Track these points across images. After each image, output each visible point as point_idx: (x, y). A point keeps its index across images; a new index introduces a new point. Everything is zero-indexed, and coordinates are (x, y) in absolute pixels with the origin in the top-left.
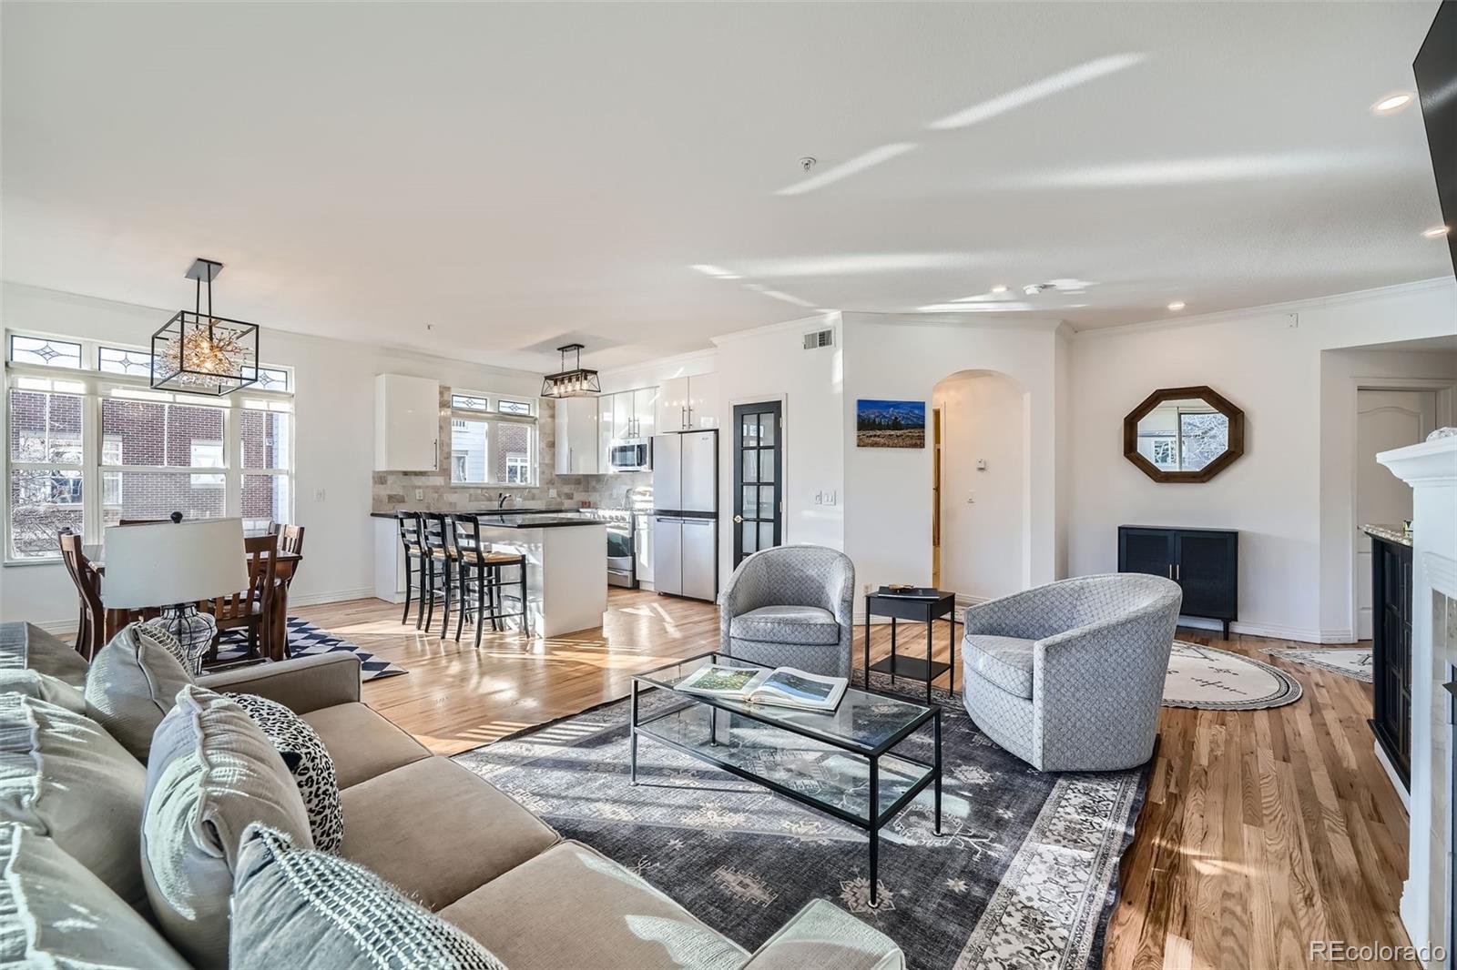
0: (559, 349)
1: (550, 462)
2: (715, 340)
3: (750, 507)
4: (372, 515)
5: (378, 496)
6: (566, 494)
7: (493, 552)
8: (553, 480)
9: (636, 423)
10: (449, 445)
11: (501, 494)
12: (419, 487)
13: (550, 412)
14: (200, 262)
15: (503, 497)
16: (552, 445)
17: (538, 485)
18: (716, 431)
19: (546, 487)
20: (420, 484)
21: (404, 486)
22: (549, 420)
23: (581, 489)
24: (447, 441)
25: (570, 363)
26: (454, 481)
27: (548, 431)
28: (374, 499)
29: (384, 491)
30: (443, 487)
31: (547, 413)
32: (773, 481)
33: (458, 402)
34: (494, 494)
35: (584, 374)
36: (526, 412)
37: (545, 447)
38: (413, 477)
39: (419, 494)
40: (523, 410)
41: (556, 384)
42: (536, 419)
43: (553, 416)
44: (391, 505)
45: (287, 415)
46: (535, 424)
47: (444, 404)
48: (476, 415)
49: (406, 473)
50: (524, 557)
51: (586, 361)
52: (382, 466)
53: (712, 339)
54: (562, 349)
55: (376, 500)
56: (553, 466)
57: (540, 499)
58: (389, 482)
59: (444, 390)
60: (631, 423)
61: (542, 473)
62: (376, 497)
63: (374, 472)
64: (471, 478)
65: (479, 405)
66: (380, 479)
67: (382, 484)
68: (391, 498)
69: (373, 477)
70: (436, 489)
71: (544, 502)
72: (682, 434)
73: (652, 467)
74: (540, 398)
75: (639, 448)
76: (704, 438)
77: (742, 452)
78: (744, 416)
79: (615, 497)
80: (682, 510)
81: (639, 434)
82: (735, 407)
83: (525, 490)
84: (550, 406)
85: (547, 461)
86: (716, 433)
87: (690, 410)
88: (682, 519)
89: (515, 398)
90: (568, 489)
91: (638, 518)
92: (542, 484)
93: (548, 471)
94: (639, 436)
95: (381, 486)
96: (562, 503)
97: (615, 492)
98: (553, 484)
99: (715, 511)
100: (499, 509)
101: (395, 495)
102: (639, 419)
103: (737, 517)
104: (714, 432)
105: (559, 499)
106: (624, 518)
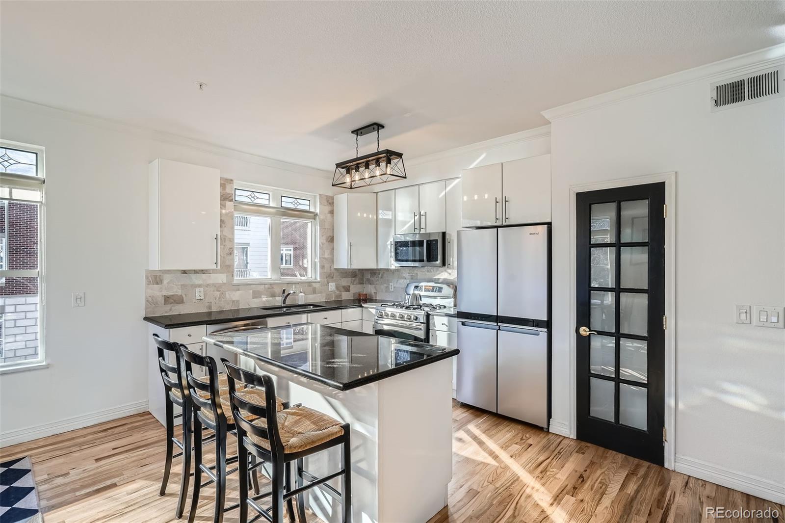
0: (352, 132)
1: (330, 256)
2: (547, 114)
3: (602, 318)
4: (146, 319)
5: (152, 297)
6: (344, 287)
7: (292, 405)
8: (332, 274)
9: (423, 218)
10: (232, 240)
11: (284, 291)
12: (200, 286)
13: (329, 208)
15: (286, 294)
16: (331, 240)
17: (319, 279)
18: (549, 224)
19: (325, 281)
20: (200, 282)
21: (182, 285)
22: (329, 216)
23: (357, 281)
24: (230, 236)
26: (237, 279)
27: (327, 226)
28: (148, 301)
29: (158, 292)
30: (225, 284)
31: (327, 209)
32: (646, 288)
33: (242, 196)
34: (278, 290)
35: (390, 156)
36: (307, 208)
37: (325, 241)
38: (193, 276)
39: (199, 293)
40: (304, 206)
41: (349, 171)
42: (316, 215)
43: (332, 212)
44: (168, 307)
46: (315, 219)
47: (226, 198)
48: (259, 210)
49: (184, 272)
50: (346, 428)
52: (155, 265)
53: (543, 113)
54: (356, 132)
55: (150, 301)
56: (332, 261)
57: (321, 292)
58: (165, 282)
59: (225, 183)
60: (417, 218)
61: (322, 267)
62: (150, 299)
63: (148, 271)
64: (254, 275)
65: (262, 200)
66: (156, 278)
67: (157, 284)
68: (167, 299)
69: (147, 277)
70: (218, 287)
71: (324, 295)
72: (496, 229)
73: (444, 264)
74: (320, 194)
75: (429, 243)
76: (530, 234)
77: (590, 250)
78: (593, 206)
79: (392, 290)
80: (499, 315)
81: (426, 229)
82: (578, 194)
83: (307, 285)
84: (330, 202)
85: (327, 255)
86: (548, 227)
87: (506, 201)
88: (497, 325)
89: (298, 193)
90: (345, 282)
91: (434, 318)
92: (320, 278)
93: (327, 266)
94: (426, 231)
95: (155, 286)
96: (341, 295)
97: (391, 285)
98: (332, 278)
99: (546, 320)
100: (283, 305)
101: (173, 295)
102: (426, 213)
103: (581, 328)
104: (546, 226)
105: (338, 292)
106: (417, 318)
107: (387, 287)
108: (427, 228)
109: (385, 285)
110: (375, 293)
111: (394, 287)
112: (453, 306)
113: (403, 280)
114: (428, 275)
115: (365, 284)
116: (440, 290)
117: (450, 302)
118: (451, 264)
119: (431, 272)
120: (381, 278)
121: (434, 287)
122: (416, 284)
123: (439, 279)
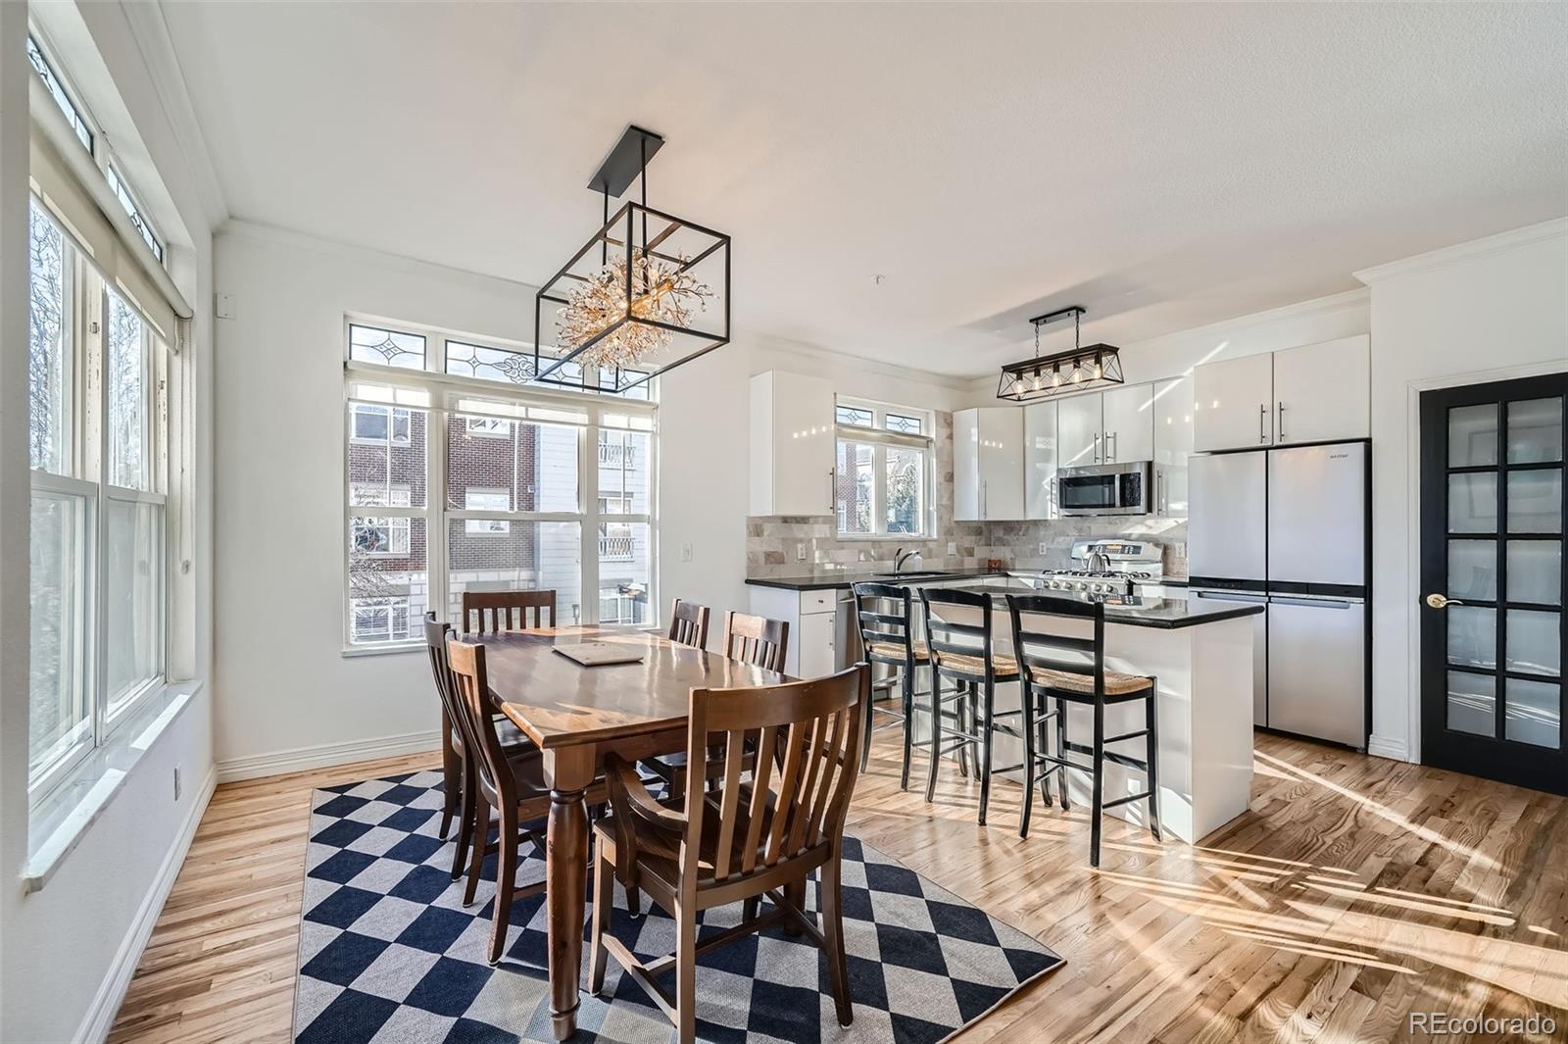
0: (1031, 321)
1: (950, 503)
2: (1362, 276)
3: (1473, 580)
4: (748, 582)
5: (754, 554)
6: (966, 549)
8: (954, 528)
9: (1110, 442)
11: (897, 551)
12: (801, 541)
13: (948, 431)
14: (633, 131)
15: (902, 555)
16: (951, 478)
17: (935, 537)
18: (1368, 442)
19: (943, 537)
20: (802, 536)
21: (783, 539)
22: (948, 441)
23: (983, 542)
25: (1059, 338)
26: (842, 531)
27: (945, 457)
28: (749, 558)
29: (761, 546)
30: (828, 540)
31: (945, 432)
32: (1558, 532)
34: (891, 552)
36: (918, 432)
37: (942, 480)
38: (793, 526)
39: (800, 551)
40: (913, 428)
41: (1020, 378)
42: (931, 441)
43: (951, 437)
44: (768, 568)
45: (649, 434)
46: (928, 447)
48: (863, 435)
49: (787, 520)
51: (1091, 333)
52: (758, 510)
53: (1354, 274)
54: (1036, 321)
55: (752, 560)
56: (951, 509)
57: (938, 556)
58: (766, 534)
60: (1100, 440)
61: (939, 519)
62: (751, 556)
63: (750, 519)
65: (865, 420)
66: (756, 528)
67: (758, 536)
68: (768, 557)
69: (748, 527)
70: (820, 543)
71: (942, 560)
72: (1264, 452)
73: (1150, 509)
74: (936, 411)
75: (1124, 478)
76: (1332, 457)
77: (1447, 477)
78: (1452, 411)
79: (1045, 553)
80: (1269, 579)
81: (1115, 457)
82: (1421, 393)
83: (921, 544)
84: (948, 421)
85: (945, 501)
86: (1365, 446)
87: (1282, 409)
88: (1267, 595)
89: (906, 409)
90: (968, 541)
91: (1141, 589)
92: (938, 535)
93: (946, 517)
94: (1115, 461)
95: (757, 538)
96: (962, 562)
97: (1043, 546)
98: (952, 535)
99: (1363, 584)
100: (896, 572)
101: (773, 552)
102: (1115, 434)
103: (1429, 598)
104: (1362, 443)
105: (958, 557)
106: (1112, 588)
107: (1035, 550)
108: (1118, 456)
109: (1031, 546)
110: (1012, 559)
111: (1048, 549)
112: (1161, 574)
113: (1063, 538)
114: (1111, 530)
115: (994, 545)
116: (1137, 550)
117: (1157, 569)
118: (1164, 509)
119: (1116, 524)
120: (1024, 535)
121: (1124, 547)
122: (1091, 543)
123: (1130, 534)
